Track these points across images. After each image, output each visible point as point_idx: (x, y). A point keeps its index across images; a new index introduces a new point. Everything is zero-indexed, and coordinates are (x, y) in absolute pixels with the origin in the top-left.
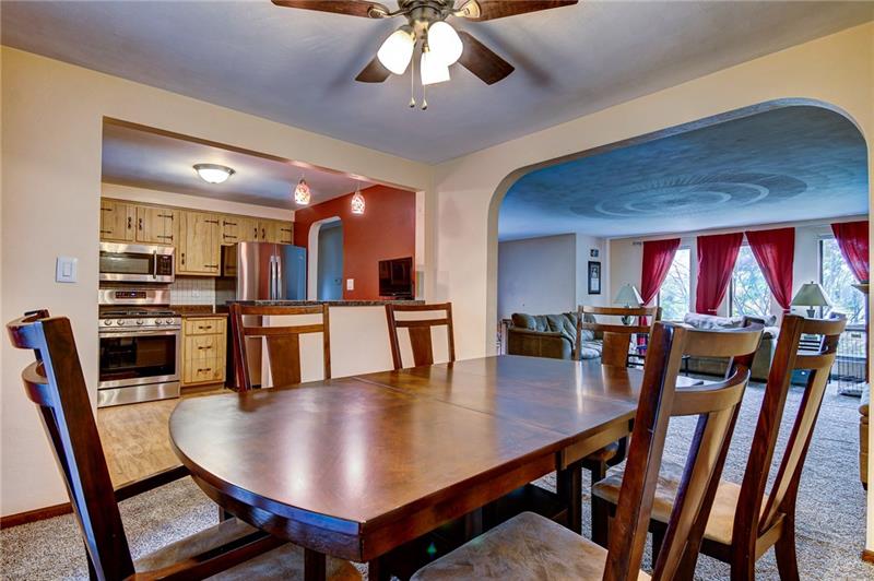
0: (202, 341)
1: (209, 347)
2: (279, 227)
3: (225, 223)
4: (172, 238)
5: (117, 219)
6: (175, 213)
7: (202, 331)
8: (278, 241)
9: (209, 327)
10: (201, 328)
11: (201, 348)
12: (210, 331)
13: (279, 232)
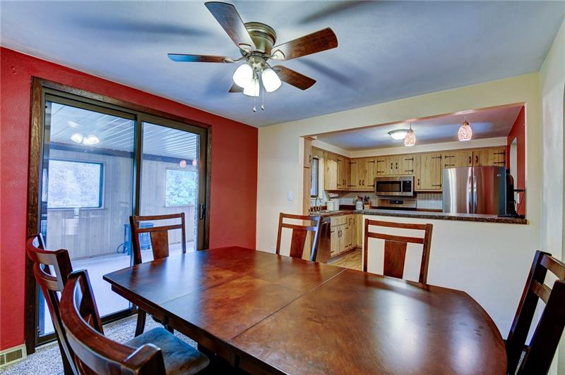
2: (492, 152)
3: (446, 157)
4: (413, 171)
5: (386, 165)
6: (414, 156)
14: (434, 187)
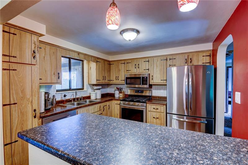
0: (155, 115)
1: (157, 118)
2: (201, 55)
3: (170, 59)
4: (148, 70)
5: (132, 65)
6: (150, 59)
7: (154, 110)
8: (200, 63)
9: (157, 109)
10: (154, 109)
11: (154, 118)
12: (158, 111)
13: (201, 58)
14: (162, 82)
